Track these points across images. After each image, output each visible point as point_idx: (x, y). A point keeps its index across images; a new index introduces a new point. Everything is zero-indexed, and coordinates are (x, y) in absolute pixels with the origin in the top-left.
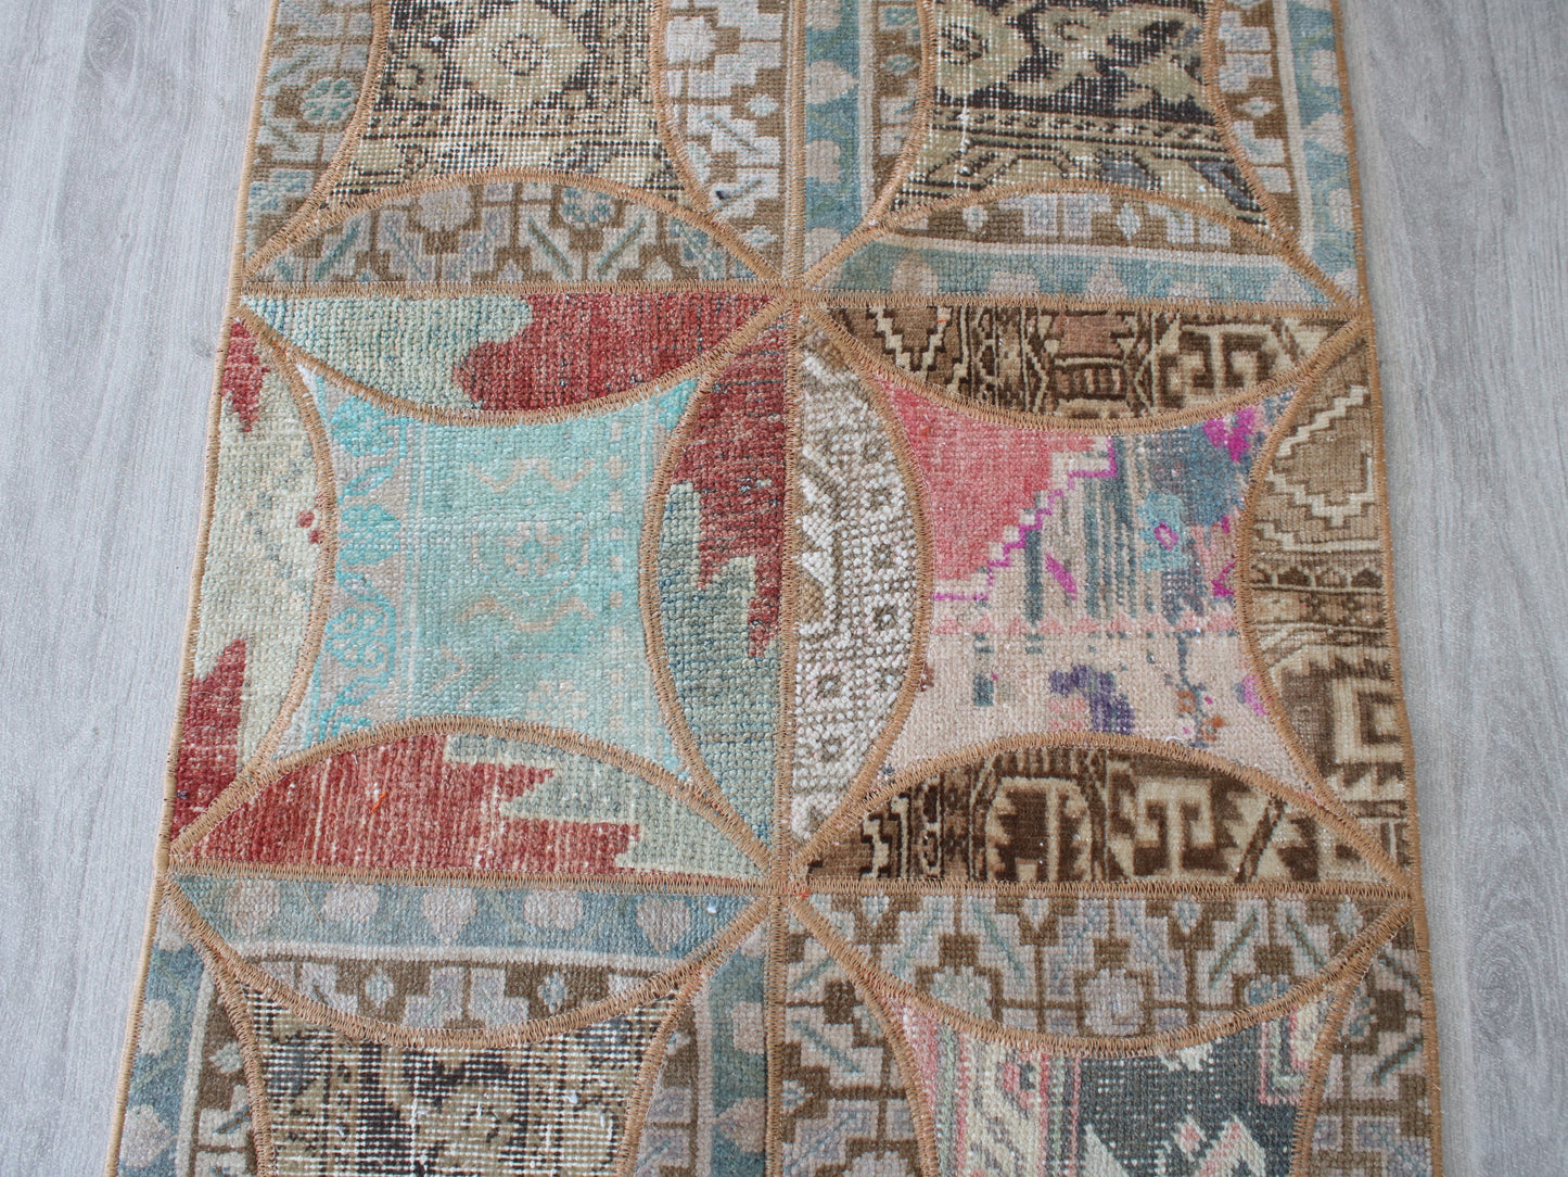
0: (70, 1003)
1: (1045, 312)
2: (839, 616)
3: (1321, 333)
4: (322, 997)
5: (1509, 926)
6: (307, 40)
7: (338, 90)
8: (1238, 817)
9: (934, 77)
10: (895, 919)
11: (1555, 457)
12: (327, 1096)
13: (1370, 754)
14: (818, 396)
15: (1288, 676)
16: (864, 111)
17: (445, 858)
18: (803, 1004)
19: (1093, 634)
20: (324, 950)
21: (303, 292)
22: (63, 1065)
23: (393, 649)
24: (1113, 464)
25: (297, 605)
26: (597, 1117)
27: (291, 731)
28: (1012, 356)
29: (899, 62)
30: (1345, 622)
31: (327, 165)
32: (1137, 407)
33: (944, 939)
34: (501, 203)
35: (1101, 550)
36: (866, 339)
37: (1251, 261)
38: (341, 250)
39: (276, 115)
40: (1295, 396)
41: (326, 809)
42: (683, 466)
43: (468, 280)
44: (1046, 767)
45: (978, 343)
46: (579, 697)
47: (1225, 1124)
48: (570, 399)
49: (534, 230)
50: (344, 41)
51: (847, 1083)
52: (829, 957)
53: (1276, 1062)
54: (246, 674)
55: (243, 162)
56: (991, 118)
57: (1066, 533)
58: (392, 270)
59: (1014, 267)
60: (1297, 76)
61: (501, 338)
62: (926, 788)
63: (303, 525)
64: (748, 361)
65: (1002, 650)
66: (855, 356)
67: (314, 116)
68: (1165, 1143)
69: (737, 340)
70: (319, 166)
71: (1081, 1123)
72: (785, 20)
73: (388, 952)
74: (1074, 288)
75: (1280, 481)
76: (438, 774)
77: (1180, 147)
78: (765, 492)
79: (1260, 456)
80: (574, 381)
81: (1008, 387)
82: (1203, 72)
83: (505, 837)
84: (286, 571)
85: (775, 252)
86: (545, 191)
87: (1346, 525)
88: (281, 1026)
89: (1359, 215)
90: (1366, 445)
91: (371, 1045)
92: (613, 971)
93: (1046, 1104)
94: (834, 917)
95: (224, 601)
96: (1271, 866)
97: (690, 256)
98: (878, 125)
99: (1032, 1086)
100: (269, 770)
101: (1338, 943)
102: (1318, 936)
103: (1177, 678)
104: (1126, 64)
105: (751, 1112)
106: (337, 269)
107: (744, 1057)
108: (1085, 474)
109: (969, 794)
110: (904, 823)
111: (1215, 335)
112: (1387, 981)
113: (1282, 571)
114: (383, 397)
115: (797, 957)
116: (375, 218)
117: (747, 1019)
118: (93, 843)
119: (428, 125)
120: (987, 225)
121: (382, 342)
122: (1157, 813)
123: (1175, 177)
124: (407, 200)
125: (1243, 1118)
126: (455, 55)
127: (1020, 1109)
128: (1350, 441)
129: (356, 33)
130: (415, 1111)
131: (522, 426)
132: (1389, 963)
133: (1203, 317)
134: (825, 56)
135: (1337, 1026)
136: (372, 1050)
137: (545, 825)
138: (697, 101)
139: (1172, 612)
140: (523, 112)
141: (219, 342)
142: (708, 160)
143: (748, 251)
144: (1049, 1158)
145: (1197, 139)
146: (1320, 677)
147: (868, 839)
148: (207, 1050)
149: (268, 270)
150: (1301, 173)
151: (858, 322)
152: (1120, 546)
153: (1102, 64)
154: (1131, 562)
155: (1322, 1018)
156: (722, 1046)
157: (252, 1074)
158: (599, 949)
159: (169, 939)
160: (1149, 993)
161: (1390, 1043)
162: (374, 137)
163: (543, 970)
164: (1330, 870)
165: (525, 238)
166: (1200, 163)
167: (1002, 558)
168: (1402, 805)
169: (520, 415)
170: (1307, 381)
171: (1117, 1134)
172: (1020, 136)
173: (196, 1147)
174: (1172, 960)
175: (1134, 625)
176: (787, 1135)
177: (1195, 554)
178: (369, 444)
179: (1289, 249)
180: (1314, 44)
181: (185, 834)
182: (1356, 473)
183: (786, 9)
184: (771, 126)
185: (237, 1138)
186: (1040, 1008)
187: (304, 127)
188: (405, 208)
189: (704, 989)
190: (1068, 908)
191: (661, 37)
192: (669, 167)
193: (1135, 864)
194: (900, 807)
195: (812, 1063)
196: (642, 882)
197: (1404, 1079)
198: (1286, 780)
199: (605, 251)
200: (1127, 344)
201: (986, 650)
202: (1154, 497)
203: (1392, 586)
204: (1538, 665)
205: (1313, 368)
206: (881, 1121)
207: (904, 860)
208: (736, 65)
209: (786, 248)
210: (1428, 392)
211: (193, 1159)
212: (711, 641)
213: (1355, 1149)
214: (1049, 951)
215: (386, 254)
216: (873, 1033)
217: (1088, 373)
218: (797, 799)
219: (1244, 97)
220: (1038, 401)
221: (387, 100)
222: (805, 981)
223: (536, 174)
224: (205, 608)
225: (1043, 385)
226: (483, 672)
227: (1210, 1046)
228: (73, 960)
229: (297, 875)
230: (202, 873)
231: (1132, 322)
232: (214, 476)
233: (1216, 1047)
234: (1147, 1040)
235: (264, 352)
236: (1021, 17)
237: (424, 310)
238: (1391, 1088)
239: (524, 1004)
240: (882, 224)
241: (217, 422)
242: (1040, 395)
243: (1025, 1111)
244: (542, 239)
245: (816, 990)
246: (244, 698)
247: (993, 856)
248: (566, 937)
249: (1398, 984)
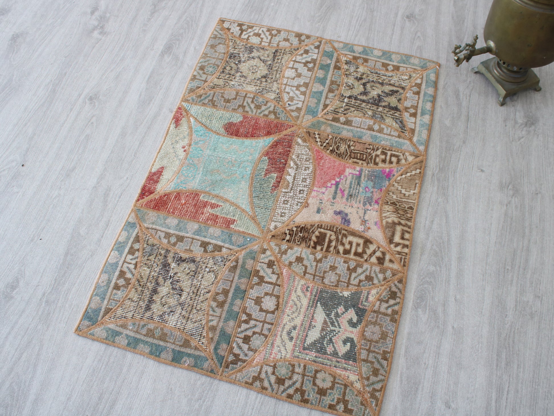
0: (106, 229)
1: (352, 141)
2: (292, 189)
3: (413, 157)
4: (160, 239)
5: (426, 286)
6: (210, 57)
7: (213, 68)
8: (368, 248)
9: (341, 91)
10: (287, 250)
11: (461, 194)
12: (155, 258)
13: (401, 241)
14: (299, 147)
15: (387, 222)
16: (324, 95)
17: (194, 217)
18: (263, 263)
19: (346, 205)
20: (164, 229)
21: (195, 104)
22: (101, 241)
23: (195, 175)
24: (359, 173)
25: (177, 163)
26: (212, 275)
27: (169, 186)
28: (343, 148)
29: (334, 87)
30: (403, 215)
31: (207, 81)
32: (368, 163)
33: (297, 257)
34: (242, 96)
35: (352, 189)
36: (312, 138)
37: (401, 140)
38: (206, 98)
39: (199, 69)
40: (404, 169)
41: (172, 202)
42: (267, 154)
43: (231, 109)
44: (329, 228)
45: (336, 144)
46: (232, 193)
47: (350, 309)
48: (246, 136)
49: (247, 103)
50: (217, 59)
51: (268, 280)
52: (271, 255)
53: (364, 299)
54: (163, 173)
55: (190, 77)
56: (351, 101)
57: (345, 184)
58: (215, 104)
59: (348, 131)
60: (422, 107)
61: (235, 122)
62: (301, 227)
63: (183, 148)
64: (286, 137)
65: (325, 204)
66: (309, 141)
67: (207, 71)
68: (335, 310)
69: (285, 132)
70: (205, 81)
71: (317, 301)
72: (312, 74)
73: (177, 233)
74: (360, 138)
75: (396, 185)
76: (198, 201)
77: (392, 115)
78: (282, 162)
79: (393, 179)
80: (248, 133)
81: (340, 153)
82: (401, 102)
83: (208, 216)
84: (177, 156)
85: (298, 117)
86: (252, 96)
87: (409, 196)
88: (149, 242)
89: (429, 136)
90: (417, 181)
91: (168, 250)
92: (224, 247)
93: (310, 295)
94: (274, 247)
95: (162, 159)
96: (374, 260)
97: (279, 114)
98: (327, 98)
99: (308, 291)
100: (162, 193)
101: (385, 279)
102: (381, 276)
103: (362, 218)
104: (384, 97)
105: (246, 281)
106: (204, 101)
107: (247, 270)
108: (352, 174)
109: (310, 230)
110: (295, 232)
111: (389, 153)
112: (394, 289)
113: (391, 202)
114: (207, 128)
115: (264, 253)
116: (214, 94)
117: (250, 263)
118: (120, 199)
119: (231, 78)
120: (345, 122)
121: (210, 117)
122: (351, 243)
123: (389, 121)
124: (222, 91)
125: (354, 309)
126: (240, 66)
127: (304, 295)
128: (414, 180)
129: (220, 57)
130: (173, 265)
131: (234, 139)
132: (395, 286)
133: (388, 149)
134: (319, 82)
135: (380, 295)
136: (168, 251)
137: (218, 216)
138: (289, 85)
139: (364, 204)
140: (252, 80)
141: (175, 110)
142: (288, 97)
143: (292, 116)
144: (308, 307)
145: (396, 114)
146: (394, 224)
147: (286, 234)
148: (133, 243)
149: (189, 98)
150: (417, 125)
151: (312, 135)
152: (357, 189)
153: (379, 96)
154: (358, 193)
155: (377, 293)
156: (243, 267)
157: (141, 250)
158: (222, 242)
159: (131, 220)
160: (339, 279)
161: (392, 302)
162: (218, 78)
163: (208, 243)
164: (387, 264)
165: (245, 104)
166: (395, 119)
167: (330, 186)
168: (406, 254)
169: (235, 137)
170: (407, 166)
171: (325, 305)
172: (357, 106)
173: (125, 262)
174: (346, 273)
175: (355, 205)
176: (252, 288)
177: (373, 194)
178: (201, 136)
179: (410, 140)
180: (427, 101)
181: (141, 201)
182: (413, 186)
183: (313, 71)
184: (304, 93)
185: (134, 262)
186: (314, 276)
187: (204, 73)
188: (221, 93)
189: (242, 255)
190: (326, 257)
191: (285, 71)
192: (279, 97)
193: (343, 251)
194: (295, 229)
195: (261, 275)
196: (235, 231)
197: (393, 310)
198: (381, 243)
199: (261, 110)
200: (369, 151)
201: (322, 203)
202: (367, 182)
203: (416, 210)
204: (447, 235)
205: (409, 164)
206: (273, 290)
207: (293, 240)
208: (299, 80)
209: (300, 117)
210: (435, 175)
211: (123, 264)
212: (263, 188)
213: (378, 321)
214: (319, 264)
215: (215, 101)
216: (276, 272)
217: (359, 154)
218: (273, 222)
219: (409, 108)
220: (346, 158)
221: (223, 72)
222: (265, 258)
223: (251, 92)
224: (157, 159)
225: (348, 155)
226: (214, 184)
227: (350, 292)
228: (109, 221)
229: (162, 214)
230: (142, 209)
231: (371, 147)
232: (167, 135)
233: (352, 293)
234: (336, 288)
235: (184, 113)
236: (364, 83)
237: (220, 113)
238: (389, 311)
239: (203, 249)
240: (322, 117)
241: (170, 125)
242: (347, 156)
243: (305, 296)
244: (249, 105)
245: (267, 261)
246: (161, 178)
247: (312, 243)
248: (216, 238)
249: (397, 290)
